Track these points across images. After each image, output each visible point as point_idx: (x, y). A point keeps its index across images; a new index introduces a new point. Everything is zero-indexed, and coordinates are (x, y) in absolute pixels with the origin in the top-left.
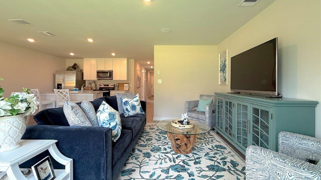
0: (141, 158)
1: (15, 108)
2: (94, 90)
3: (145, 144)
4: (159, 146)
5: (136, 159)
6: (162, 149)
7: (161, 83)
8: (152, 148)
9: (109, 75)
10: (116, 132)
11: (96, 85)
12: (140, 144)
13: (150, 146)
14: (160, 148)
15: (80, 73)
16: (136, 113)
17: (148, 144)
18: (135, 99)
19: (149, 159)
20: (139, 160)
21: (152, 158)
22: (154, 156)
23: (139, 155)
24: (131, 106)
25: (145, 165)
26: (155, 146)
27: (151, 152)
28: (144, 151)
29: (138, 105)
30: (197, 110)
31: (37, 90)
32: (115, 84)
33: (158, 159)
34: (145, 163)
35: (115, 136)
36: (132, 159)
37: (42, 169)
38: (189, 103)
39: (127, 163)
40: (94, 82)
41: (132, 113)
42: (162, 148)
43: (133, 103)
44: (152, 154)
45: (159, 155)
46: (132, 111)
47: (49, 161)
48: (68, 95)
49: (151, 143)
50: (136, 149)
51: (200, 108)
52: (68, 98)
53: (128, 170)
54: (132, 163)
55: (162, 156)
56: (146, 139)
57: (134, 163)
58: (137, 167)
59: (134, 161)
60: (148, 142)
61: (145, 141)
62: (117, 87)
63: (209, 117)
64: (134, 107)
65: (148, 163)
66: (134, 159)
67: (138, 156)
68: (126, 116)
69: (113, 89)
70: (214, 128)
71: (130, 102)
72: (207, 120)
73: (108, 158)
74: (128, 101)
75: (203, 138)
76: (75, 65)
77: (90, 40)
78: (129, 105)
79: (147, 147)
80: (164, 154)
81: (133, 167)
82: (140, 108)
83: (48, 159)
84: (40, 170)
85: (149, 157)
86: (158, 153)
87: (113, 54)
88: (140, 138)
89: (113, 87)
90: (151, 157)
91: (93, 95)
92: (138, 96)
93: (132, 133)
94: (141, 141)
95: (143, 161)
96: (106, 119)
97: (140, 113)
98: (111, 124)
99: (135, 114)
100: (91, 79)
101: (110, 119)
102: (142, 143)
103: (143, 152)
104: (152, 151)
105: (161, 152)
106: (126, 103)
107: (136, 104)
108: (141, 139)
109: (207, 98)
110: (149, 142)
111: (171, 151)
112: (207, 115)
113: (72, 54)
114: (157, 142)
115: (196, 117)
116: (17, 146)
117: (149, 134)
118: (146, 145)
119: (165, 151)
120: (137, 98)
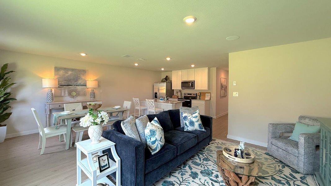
0: (187, 176)
1: (95, 121)
2: (179, 99)
3: (199, 162)
4: (213, 170)
5: (182, 175)
6: (213, 175)
7: (238, 96)
8: (204, 169)
9: (191, 85)
10: (156, 146)
11: (181, 94)
12: (195, 161)
13: (203, 167)
14: (212, 173)
15: (170, 84)
16: (195, 129)
17: (203, 164)
18: (194, 115)
19: (193, 180)
20: (184, 177)
21: (197, 180)
22: (200, 179)
23: (187, 172)
24: (189, 121)
25: (185, 184)
26: (208, 168)
27: (199, 173)
28: (194, 170)
29: (197, 121)
30: (290, 138)
31: (138, 99)
32: (197, 93)
33: (201, 184)
34: (187, 182)
35: (154, 150)
36: (179, 173)
37: (102, 160)
38: (275, 126)
39: (172, 176)
40: (180, 91)
41: (190, 128)
42: (215, 173)
43: (191, 118)
44: (200, 176)
45: (205, 180)
46: (190, 126)
47: (107, 156)
48: (154, 104)
49: (207, 163)
50: (188, 165)
51: (294, 136)
52: (153, 106)
53: (170, 182)
54: (176, 177)
55: (207, 183)
56: (204, 158)
57: (178, 178)
58: (178, 183)
59: (179, 176)
60: (203, 162)
61: (202, 159)
62: (199, 96)
63: (305, 153)
64: (192, 123)
65: (189, 183)
66: (181, 173)
67: (185, 173)
68: (185, 130)
69: (195, 98)
70: (316, 173)
71: (188, 118)
72: (302, 158)
73: (138, 166)
74: (187, 116)
75: (285, 182)
76: (167, 77)
77: (168, 59)
78: (187, 120)
79: (199, 167)
80: (211, 181)
81: (174, 181)
82: (199, 125)
83: (107, 154)
84: (101, 160)
85: (194, 178)
86: (207, 177)
87: (193, 66)
88: (199, 154)
89: (195, 96)
90: (196, 178)
91: (171, 104)
92: (198, 113)
93: (177, 149)
94: (198, 159)
95: (186, 180)
96: (148, 134)
97: (200, 130)
98: (151, 139)
99: (193, 130)
100: (177, 89)
101: (151, 135)
102: (198, 161)
103: (192, 171)
104: (201, 172)
105: (211, 177)
106: (185, 118)
107: (194, 120)
108: (199, 156)
109: (311, 123)
110: (205, 162)
111: (222, 182)
112: (302, 150)
113: (163, 69)
114: (214, 165)
115: (284, 148)
116: (98, 142)
117: (211, 152)
118: (200, 164)
119: (215, 179)
120: (197, 114)
